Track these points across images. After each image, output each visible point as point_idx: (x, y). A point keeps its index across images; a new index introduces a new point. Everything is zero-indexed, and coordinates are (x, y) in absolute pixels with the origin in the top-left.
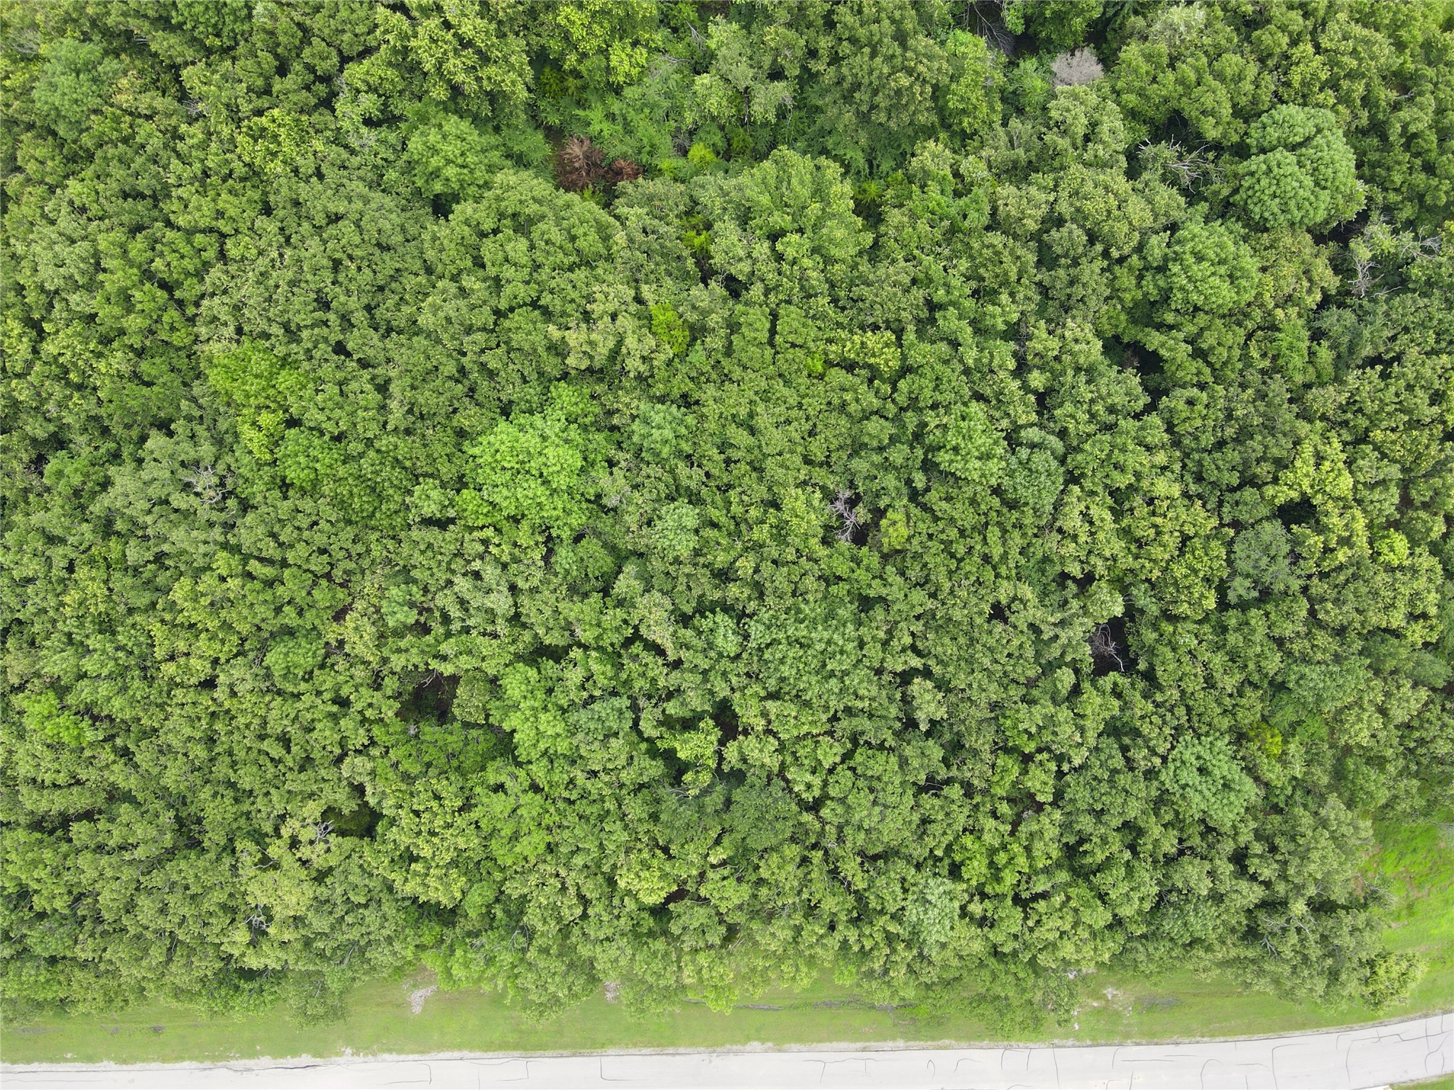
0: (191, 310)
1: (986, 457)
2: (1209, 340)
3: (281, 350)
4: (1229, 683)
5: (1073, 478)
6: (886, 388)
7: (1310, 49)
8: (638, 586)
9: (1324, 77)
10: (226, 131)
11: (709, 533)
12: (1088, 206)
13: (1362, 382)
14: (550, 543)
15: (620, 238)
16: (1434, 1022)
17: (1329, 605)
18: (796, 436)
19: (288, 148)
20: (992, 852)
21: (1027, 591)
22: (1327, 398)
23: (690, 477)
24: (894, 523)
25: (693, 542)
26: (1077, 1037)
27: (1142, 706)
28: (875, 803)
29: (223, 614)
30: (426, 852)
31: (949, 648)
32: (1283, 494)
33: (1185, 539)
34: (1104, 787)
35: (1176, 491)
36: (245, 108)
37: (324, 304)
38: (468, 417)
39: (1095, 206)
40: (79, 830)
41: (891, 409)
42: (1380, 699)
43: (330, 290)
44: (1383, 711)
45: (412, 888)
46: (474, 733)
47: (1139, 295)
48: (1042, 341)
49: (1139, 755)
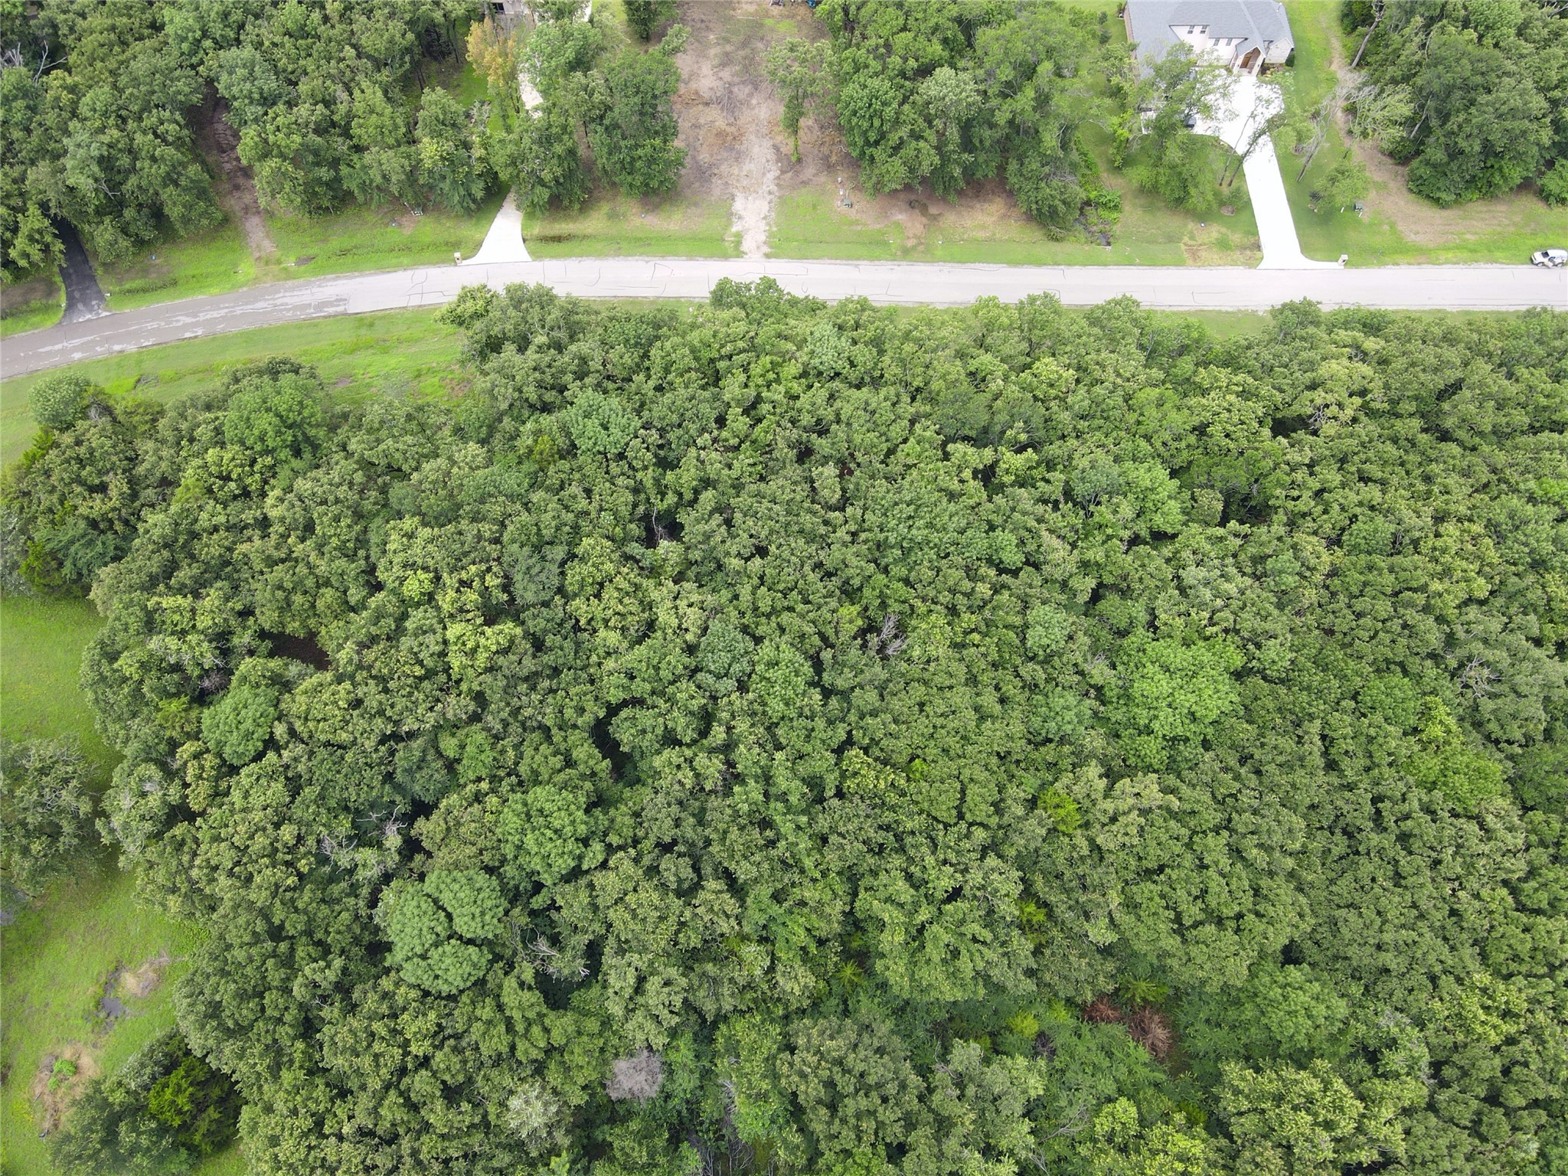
0: (1533, 838)
1: (773, 664)
2: (557, 762)
3: (1438, 794)
4: (575, 489)
5: (691, 649)
6: (857, 734)
7: (413, 1049)
8: (1074, 583)
9: (405, 1016)
10: (1540, 1016)
11: (1017, 620)
12: (655, 897)
13: (420, 718)
14: (1152, 626)
15: (1115, 899)
16: (415, 301)
17: (487, 535)
18: (937, 701)
19: (1473, 1004)
20: (778, 381)
21: (735, 563)
22: (456, 706)
23: (1032, 671)
24: (851, 622)
25: (1032, 614)
26: (691, 304)
27: (647, 478)
28: (873, 412)
29: (1439, 568)
30: (1232, 398)
31: (807, 520)
32: (508, 627)
33: (598, 596)
34: (688, 414)
35: (602, 633)
36: (1526, 1042)
37: (1404, 838)
38: (1246, 732)
39: (649, 895)
40: (1521, 418)
41: (853, 717)
42: (455, 470)
43: (1399, 853)
44: (453, 463)
45: (1240, 377)
46: (1203, 479)
47: (612, 812)
48: (712, 767)
49: (654, 437)
